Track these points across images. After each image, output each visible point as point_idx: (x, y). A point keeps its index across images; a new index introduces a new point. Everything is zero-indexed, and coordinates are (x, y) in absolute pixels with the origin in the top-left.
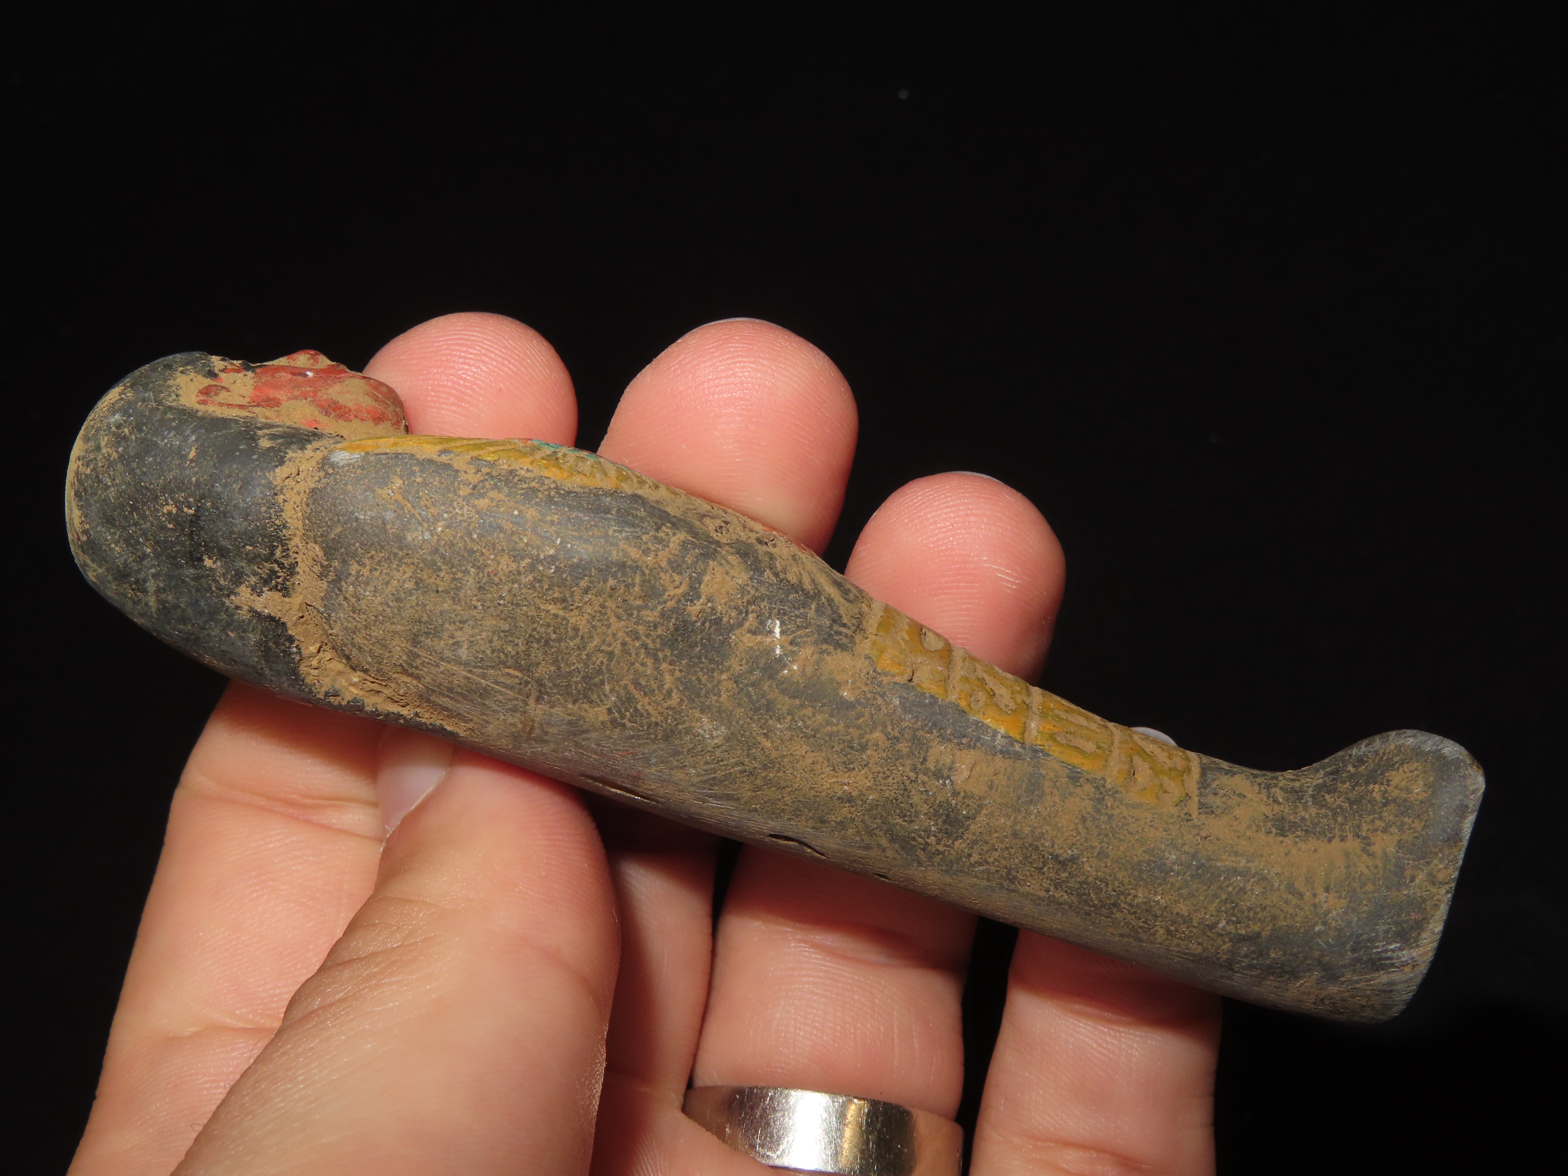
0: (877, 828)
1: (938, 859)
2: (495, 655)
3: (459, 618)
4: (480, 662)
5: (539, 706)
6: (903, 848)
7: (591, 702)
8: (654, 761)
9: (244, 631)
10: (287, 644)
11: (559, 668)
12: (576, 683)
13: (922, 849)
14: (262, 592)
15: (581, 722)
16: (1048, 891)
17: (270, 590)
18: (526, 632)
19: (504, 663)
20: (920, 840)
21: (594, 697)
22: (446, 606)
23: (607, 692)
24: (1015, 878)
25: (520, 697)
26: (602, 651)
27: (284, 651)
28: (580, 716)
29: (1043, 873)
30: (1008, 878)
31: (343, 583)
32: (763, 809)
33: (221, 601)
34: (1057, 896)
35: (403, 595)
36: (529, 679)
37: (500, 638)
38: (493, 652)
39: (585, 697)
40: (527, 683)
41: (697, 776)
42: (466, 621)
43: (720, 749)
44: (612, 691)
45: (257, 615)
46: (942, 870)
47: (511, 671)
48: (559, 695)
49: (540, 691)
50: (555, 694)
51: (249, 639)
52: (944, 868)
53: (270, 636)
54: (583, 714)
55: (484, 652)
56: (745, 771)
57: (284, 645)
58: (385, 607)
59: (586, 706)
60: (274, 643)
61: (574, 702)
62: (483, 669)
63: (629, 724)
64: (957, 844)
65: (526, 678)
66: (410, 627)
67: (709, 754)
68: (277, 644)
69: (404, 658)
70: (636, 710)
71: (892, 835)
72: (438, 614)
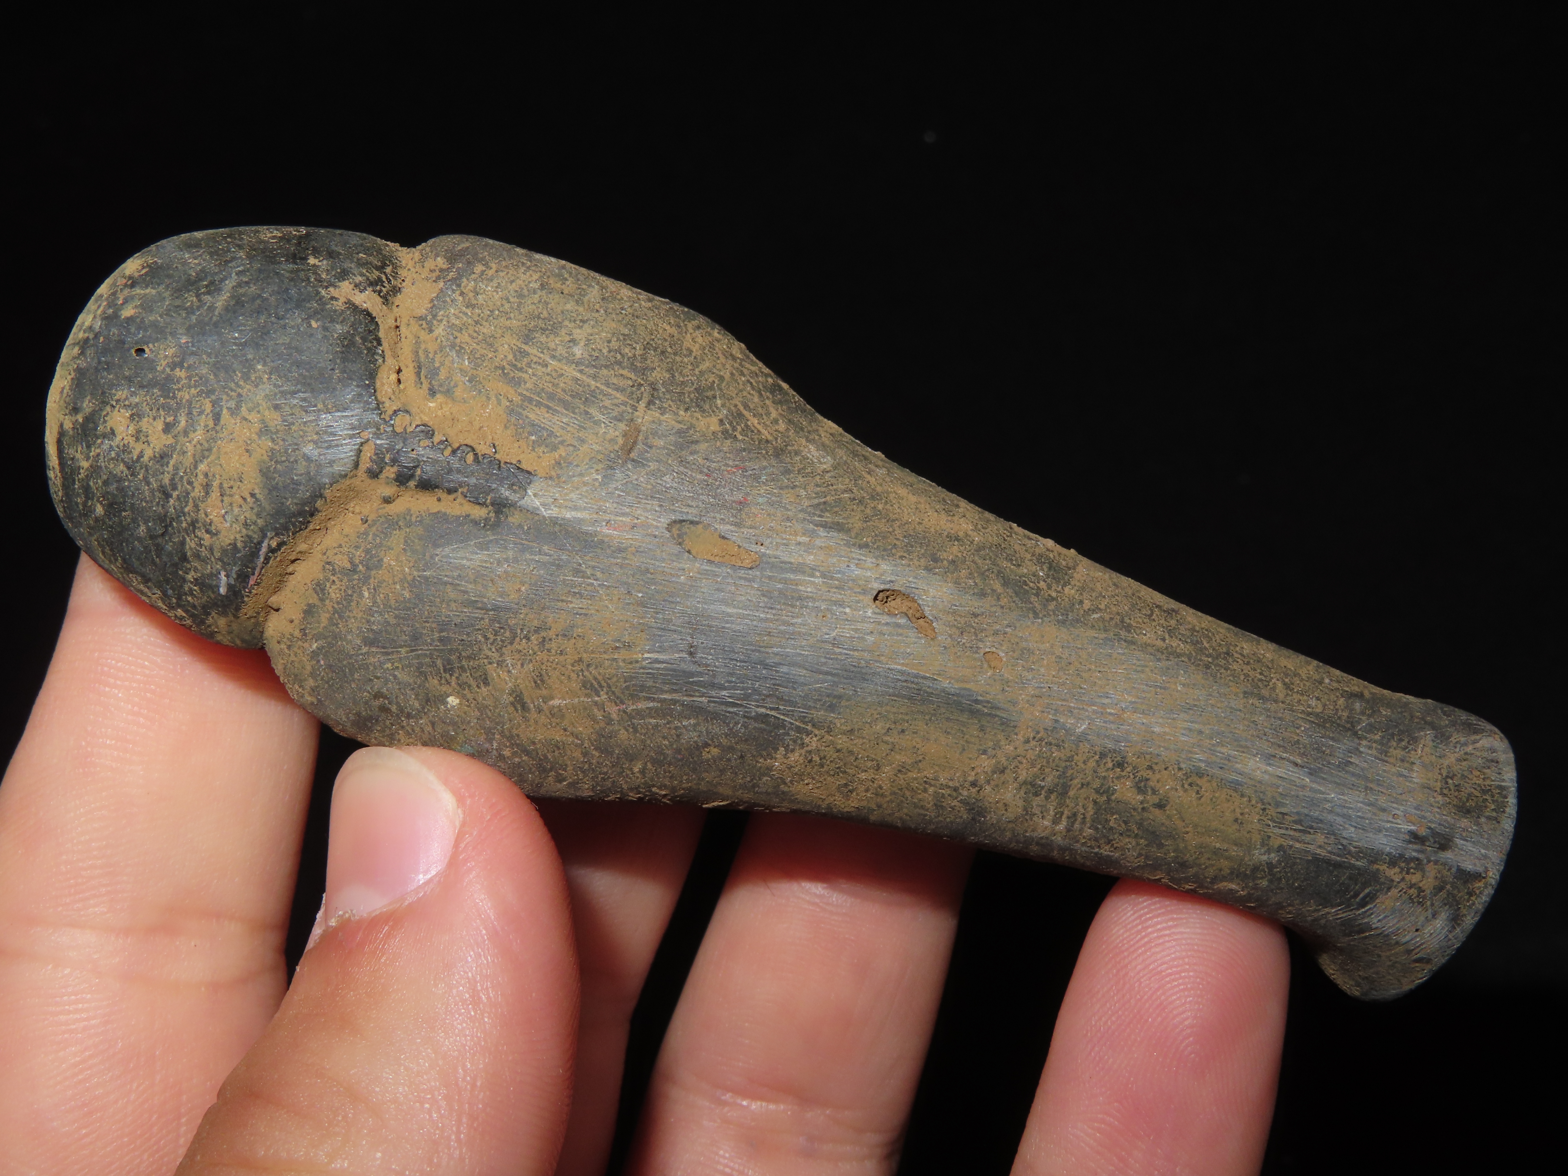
0: (988, 570)
1: (1052, 606)
2: (612, 353)
3: (580, 317)
4: (594, 360)
5: (649, 412)
6: (1016, 593)
7: (704, 411)
8: (764, 478)
9: (332, 321)
10: (375, 344)
11: (673, 376)
12: (689, 393)
13: (1035, 595)
14: (365, 289)
15: (691, 432)
16: (1164, 640)
17: (374, 291)
18: (645, 340)
19: (619, 363)
20: (1031, 585)
21: (707, 407)
22: (568, 306)
23: (719, 406)
24: (1130, 626)
25: (631, 402)
26: (713, 373)
27: (369, 349)
28: (691, 424)
29: (1154, 620)
30: (1124, 626)
31: (464, 280)
32: (874, 543)
33: (317, 291)
34: (1174, 645)
35: (525, 292)
36: (642, 382)
37: (618, 340)
38: (610, 351)
39: (698, 406)
40: (640, 385)
41: (808, 498)
42: (587, 320)
43: (829, 474)
44: (723, 405)
45: (354, 308)
46: (1058, 621)
47: (625, 372)
48: (672, 401)
49: (652, 395)
50: (668, 399)
51: (335, 331)
52: (1060, 617)
53: (360, 330)
54: (694, 421)
55: (600, 350)
56: (854, 499)
57: (371, 342)
58: (504, 302)
59: (698, 415)
60: (361, 338)
61: (686, 410)
62: (596, 368)
63: (740, 437)
64: (1067, 589)
65: (639, 380)
66: (526, 322)
67: (818, 477)
68: (364, 339)
69: (510, 357)
70: (747, 426)
71: (1003, 577)
72: (559, 312)
